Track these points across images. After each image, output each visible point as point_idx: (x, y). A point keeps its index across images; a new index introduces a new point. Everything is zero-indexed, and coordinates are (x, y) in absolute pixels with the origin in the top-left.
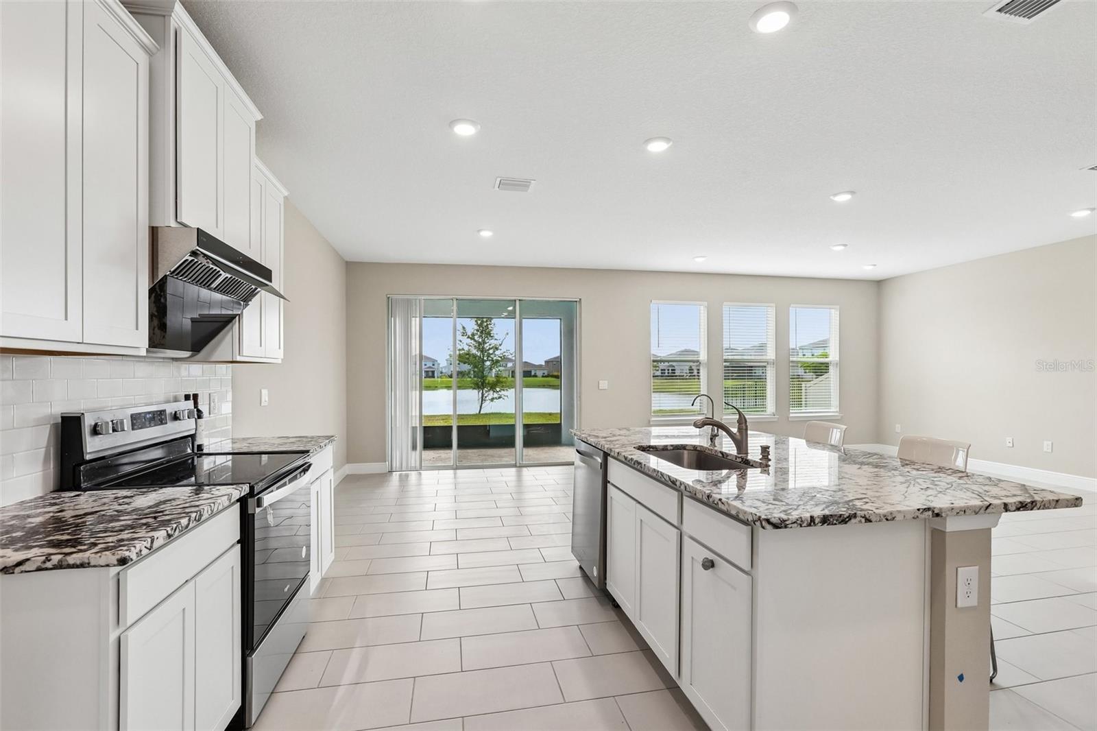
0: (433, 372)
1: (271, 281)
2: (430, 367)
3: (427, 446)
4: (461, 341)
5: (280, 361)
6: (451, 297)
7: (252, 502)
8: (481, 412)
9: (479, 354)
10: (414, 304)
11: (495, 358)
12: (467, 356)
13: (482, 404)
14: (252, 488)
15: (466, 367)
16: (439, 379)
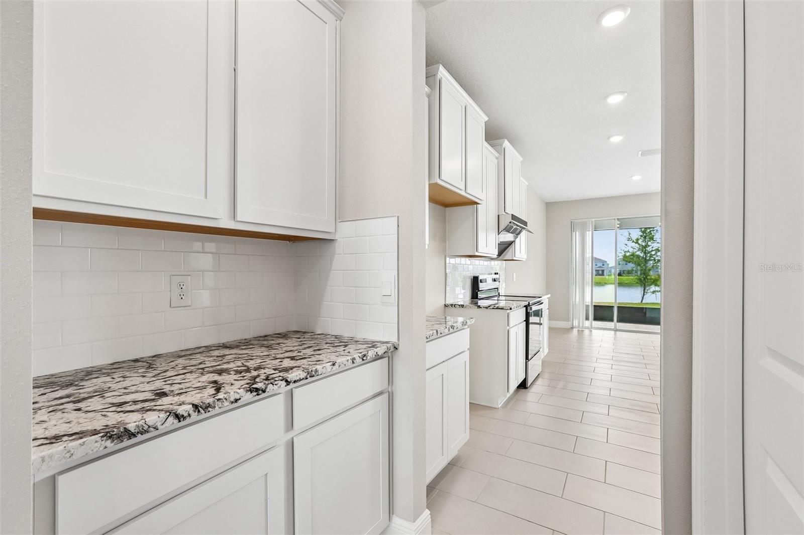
0: (603, 271)
1: (527, 226)
2: (600, 267)
3: (596, 318)
4: (626, 245)
5: (524, 260)
6: (614, 218)
7: (529, 308)
8: (643, 302)
9: (642, 255)
10: (588, 224)
11: (657, 258)
12: (632, 257)
13: (644, 295)
14: (529, 303)
15: (630, 266)
16: (607, 277)
